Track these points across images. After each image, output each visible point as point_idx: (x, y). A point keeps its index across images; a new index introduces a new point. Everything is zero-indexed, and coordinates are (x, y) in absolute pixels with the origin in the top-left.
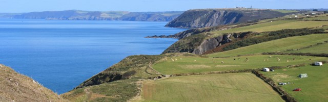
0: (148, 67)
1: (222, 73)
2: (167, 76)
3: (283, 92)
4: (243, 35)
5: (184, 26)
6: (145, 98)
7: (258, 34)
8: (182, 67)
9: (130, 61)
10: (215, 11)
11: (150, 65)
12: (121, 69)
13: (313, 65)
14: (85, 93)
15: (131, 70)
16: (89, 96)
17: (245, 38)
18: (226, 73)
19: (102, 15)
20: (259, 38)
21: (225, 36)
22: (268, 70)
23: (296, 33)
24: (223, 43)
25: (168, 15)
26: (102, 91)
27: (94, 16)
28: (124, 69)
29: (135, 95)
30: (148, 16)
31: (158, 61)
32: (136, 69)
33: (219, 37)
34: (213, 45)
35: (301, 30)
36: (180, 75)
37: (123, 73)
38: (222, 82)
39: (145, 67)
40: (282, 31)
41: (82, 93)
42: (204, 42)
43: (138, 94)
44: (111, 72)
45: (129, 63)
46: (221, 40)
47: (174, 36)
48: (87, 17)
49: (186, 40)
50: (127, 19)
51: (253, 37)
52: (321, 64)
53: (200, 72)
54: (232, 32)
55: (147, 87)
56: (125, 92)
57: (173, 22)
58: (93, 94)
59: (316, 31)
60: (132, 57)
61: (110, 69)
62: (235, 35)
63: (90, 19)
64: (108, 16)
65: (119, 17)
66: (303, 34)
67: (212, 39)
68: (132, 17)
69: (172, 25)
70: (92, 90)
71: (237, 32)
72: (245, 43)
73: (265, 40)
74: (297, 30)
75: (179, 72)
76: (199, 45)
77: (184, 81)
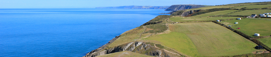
0: (167, 19)
1: (200, 22)
2: (177, 23)
3: (233, 29)
4: (198, 11)
5: (171, 10)
6: (171, 31)
7: (204, 10)
8: (182, 19)
9: (159, 17)
10: (182, 5)
11: (168, 19)
12: (156, 20)
13: (237, 19)
14: (143, 28)
15: (160, 21)
16: (146, 29)
17: (199, 12)
18: (201, 22)
19: (143, 7)
20: (205, 11)
21: (191, 11)
22: (219, 21)
23: (219, 10)
24: (190, 14)
25: (165, 7)
26: (151, 27)
27: (140, 7)
28: (157, 21)
29: (167, 29)
30: (158, 7)
31: (171, 17)
32: (162, 20)
33: (189, 12)
34: (186, 14)
35: (221, 9)
36: (182, 22)
37: (157, 22)
38: (202, 25)
39: (166, 20)
40: (214, 9)
41: (142, 28)
42: (183, 13)
43: (168, 29)
44: (152, 22)
45: (159, 18)
46: (189, 13)
47: (169, 13)
48: (138, 8)
49: (176, 13)
50: (151, 9)
51: (203, 11)
52: (240, 19)
53: (191, 22)
54: (194, 10)
55: (171, 26)
56: (162, 28)
57: (167, 9)
58: (147, 29)
59: (227, 9)
60: (160, 16)
61: (151, 21)
62: (195, 11)
63: (139, 9)
64: (145, 7)
65: (148, 8)
66: (222, 10)
67: (186, 12)
68: (153, 8)
69: (167, 10)
70: (147, 27)
71: (195, 10)
72: (200, 13)
73: (207, 12)
74: (219, 9)
75: (182, 21)
76: (181, 14)
77: (186, 25)
